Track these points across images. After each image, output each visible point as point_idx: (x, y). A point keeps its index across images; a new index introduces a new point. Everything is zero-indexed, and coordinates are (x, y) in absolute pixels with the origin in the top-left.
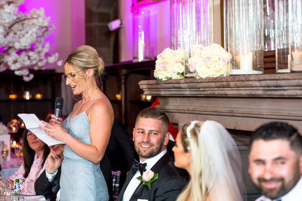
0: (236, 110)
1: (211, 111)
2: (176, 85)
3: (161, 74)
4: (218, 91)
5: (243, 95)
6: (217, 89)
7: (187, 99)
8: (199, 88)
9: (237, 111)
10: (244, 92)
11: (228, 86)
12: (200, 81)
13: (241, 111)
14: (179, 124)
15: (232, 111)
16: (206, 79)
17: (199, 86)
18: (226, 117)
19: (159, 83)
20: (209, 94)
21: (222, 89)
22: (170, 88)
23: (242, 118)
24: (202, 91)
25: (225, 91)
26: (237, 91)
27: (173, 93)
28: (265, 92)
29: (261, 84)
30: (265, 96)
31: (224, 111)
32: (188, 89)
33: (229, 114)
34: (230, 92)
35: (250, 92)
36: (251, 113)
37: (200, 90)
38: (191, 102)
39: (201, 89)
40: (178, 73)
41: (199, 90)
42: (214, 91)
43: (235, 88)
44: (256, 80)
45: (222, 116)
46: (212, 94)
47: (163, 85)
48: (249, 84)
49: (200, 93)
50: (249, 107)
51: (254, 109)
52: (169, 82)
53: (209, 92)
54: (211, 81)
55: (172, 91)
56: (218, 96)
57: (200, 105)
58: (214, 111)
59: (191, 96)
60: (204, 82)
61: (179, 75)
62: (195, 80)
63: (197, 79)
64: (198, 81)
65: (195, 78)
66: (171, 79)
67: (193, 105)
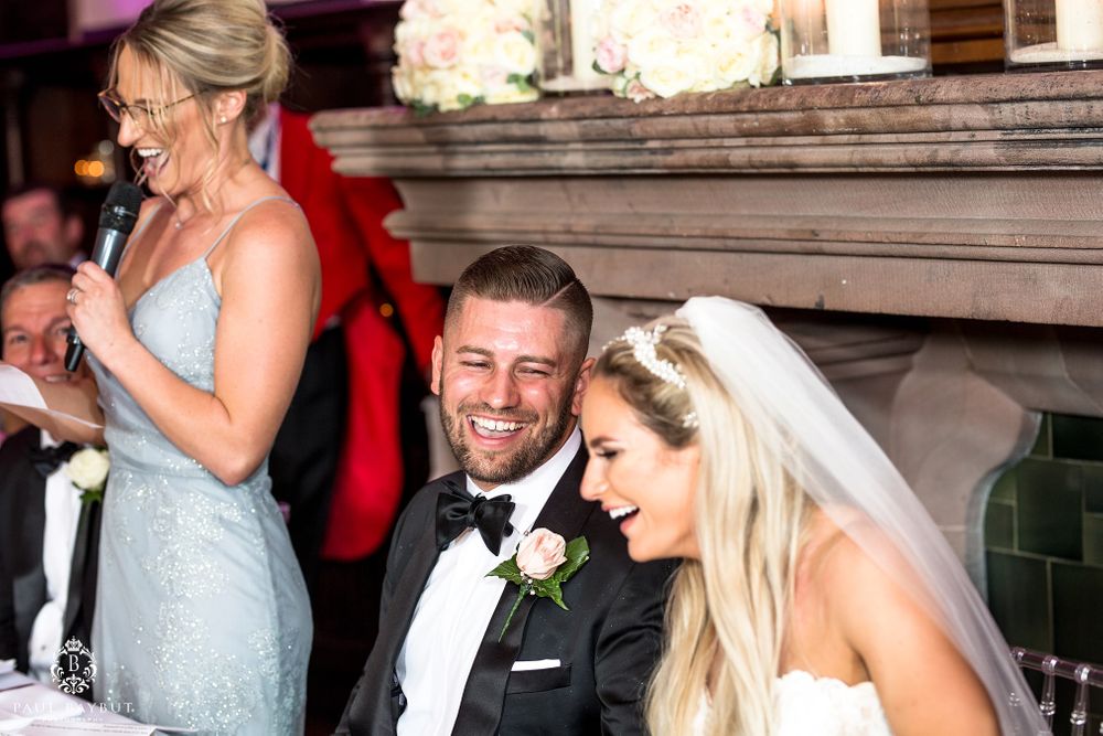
0: (834, 226)
1: (697, 232)
2: (516, 130)
3: (433, 83)
4: (747, 152)
5: (888, 166)
6: (742, 141)
7: (556, 184)
8: (642, 140)
9: (839, 233)
10: (890, 153)
11: (811, 129)
12: (651, 109)
13: (861, 230)
15: (813, 232)
16: (684, 98)
17: (642, 131)
18: (769, 256)
19: (425, 120)
20: (695, 163)
21: (769, 141)
22: (477, 143)
23: (861, 260)
24: (653, 151)
25: (784, 151)
26: (851, 149)
27: (498, 161)
28: (1013, 152)
29: (997, 116)
30: (1012, 169)
31: (771, 235)
32: (579, 146)
33: (795, 246)
34: (811, 154)
35: (928, 153)
36: (920, 241)
37: (644, 146)
38: (575, 199)
39: (652, 144)
40: (514, 78)
41: (638, 146)
42: (726, 152)
43: (847, 137)
44: (970, 103)
45: (745, 256)
46: (715, 164)
47: (440, 132)
48: (929, 120)
49: (646, 158)
50: (894, 214)
51: (931, 222)
52: (480, 117)
53: (694, 157)
54: (715, 108)
55: (492, 153)
56: (745, 171)
57: (629, 210)
58: (710, 233)
59: (592, 172)
60: (673, 112)
61: (513, 87)
62: (621, 106)
63: (632, 100)
64: (641, 109)
65: (620, 95)
66: (478, 102)
67: (584, 209)
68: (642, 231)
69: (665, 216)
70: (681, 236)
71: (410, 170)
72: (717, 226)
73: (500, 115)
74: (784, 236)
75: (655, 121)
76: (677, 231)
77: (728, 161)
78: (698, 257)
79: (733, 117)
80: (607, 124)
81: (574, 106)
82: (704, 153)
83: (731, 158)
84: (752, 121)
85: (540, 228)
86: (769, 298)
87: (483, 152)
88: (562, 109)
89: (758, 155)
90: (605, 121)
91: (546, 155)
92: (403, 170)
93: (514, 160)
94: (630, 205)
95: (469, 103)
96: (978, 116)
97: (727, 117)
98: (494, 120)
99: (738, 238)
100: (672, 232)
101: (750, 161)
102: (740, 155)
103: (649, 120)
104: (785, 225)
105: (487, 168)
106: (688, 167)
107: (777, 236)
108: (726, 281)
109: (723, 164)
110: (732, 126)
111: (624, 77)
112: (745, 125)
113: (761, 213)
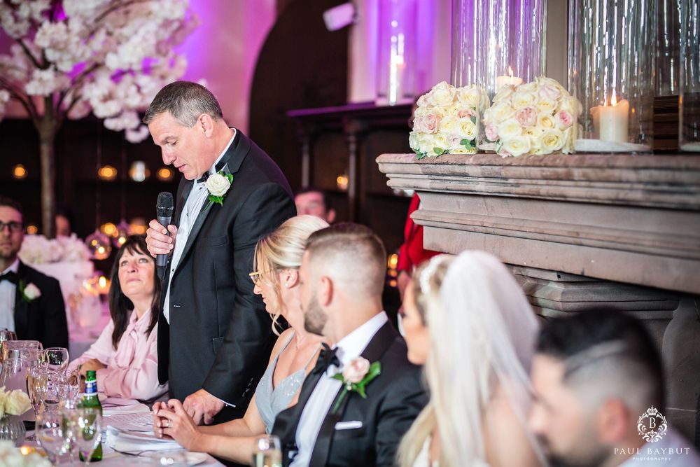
0: (587, 231)
1: (533, 230)
2: (457, 169)
3: (425, 141)
4: (547, 188)
5: (601, 200)
6: (544, 182)
8: (506, 178)
10: (602, 193)
11: (569, 178)
13: (596, 234)
15: (578, 233)
16: (522, 157)
17: (506, 173)
19: (421, 161)
20: (527, 192)
21: (555, 182)
22: (443, 175)
24: (512, 185)
25: (562, 188)
26: (587, 189)
27: (451, 185)
28: (647, 196)
29: (639, 176)
30: (648, 204)
32: (482, 179)
34: (572, 191)
35: (615, 194)
37: (508, 182)
38: (490, 209)
39: (511, 181)
40: (464, 142)
41: (505, 181)
42: (540, 187)
43: (585, 183)
44: (628, 168)
46: (534, 193)
48: (612, 176)
49: (508, 188)
52: (442, 161)
53: (527, 189)
54: (532, 163)
56: (547, 198)
61: (464, 146)
62: (497, 159)
63: (501, 157)
66: (445, 153)
79: (539, 169)
80: (493, 168)
81: (480, 158)
82: (532, 187)
83: (541, 191)
87: (446, 180)
89: (551, 190)
90: (491, 167)
95: (441, 153)
96: (631, 175)
97: (537, 169)
103: (508, 168)
109: (538, 194)
110: (539, 173)
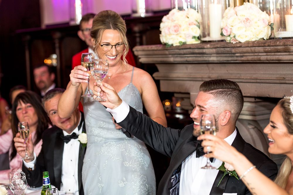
0: (290, 76)
1: (249, 78)
2: (197, 51)
3: (172, 38)
4: (266, 57)
6: (265, 54)
7: (205, 65)
9: (291, 78)
11: (286, 51)
12: (238, 45)
14: (191, 93)
15: (284, 78)
16: (248, 42)
17: (235, 51)
19: (169, 48)
20: (250, 60)
21: (273, 54)
22: (184, 54)
24: (237, 57)
27: (190, 59)
31: (271, 78)
32: (215, 55)
37: (235, 55)
38: (211, 69)
39: (237, 55)
40: (194, 37)
41: (233, 55)
42: (260, 57)
45: (262, 84)
46: (256, 60)
47: (173, 51)
49: (235, 58)
52: (186, 48)
53: (250, 58)
54: (258, 45)
55: (188, 57)
56: (265, 62)
57: (227, 72)
58: (252, 78)
59: (218, 62)
60: (245, 46)
61: (194, 40)
62: (229, 44)
63: (232, 43)
64: (235, 45)
65: (229, 42)
66: (184, 44)
67: (213, 72)
68: (232, 77)
69: (238, 74)
70: (244, 79)
71: (163, 61)
72: (255, 76)
73: (192, 47)
74: (275, 79)
75: (239, 48)
76: (242, 78)
77: (260, 59)
78: (248, 84)
79: (263, 48)
80: (224, 49)
81: (215, 45)
82: (253, 57)
83: (261, 58)
84: (268, 48)
85: (201, 77)
86: (269, 95)
87: (186, 57)
88: (211, 45)
89: (269, 57)
90: (224, 48)
91: (205, 57)
92: (161, 61)
93: (194, 59)
94: (227, 71)
95: (182, 44)
97: (261, 48)
98: (190, 48)
99: (261, 79)
100: (241, 78)
101: (267, 59)
102: (264, 57)
103: (237, 48)
104: (275, 76)
105: (187, 61)
106: (248, 61)
107: (273, 79)
108: (256, 91)
109: (259, 60)
110: (262, 50)
111: (230, 37)
112: (266, 50)
113: (267, 73)
